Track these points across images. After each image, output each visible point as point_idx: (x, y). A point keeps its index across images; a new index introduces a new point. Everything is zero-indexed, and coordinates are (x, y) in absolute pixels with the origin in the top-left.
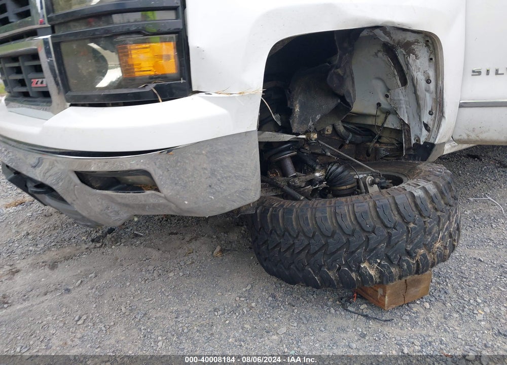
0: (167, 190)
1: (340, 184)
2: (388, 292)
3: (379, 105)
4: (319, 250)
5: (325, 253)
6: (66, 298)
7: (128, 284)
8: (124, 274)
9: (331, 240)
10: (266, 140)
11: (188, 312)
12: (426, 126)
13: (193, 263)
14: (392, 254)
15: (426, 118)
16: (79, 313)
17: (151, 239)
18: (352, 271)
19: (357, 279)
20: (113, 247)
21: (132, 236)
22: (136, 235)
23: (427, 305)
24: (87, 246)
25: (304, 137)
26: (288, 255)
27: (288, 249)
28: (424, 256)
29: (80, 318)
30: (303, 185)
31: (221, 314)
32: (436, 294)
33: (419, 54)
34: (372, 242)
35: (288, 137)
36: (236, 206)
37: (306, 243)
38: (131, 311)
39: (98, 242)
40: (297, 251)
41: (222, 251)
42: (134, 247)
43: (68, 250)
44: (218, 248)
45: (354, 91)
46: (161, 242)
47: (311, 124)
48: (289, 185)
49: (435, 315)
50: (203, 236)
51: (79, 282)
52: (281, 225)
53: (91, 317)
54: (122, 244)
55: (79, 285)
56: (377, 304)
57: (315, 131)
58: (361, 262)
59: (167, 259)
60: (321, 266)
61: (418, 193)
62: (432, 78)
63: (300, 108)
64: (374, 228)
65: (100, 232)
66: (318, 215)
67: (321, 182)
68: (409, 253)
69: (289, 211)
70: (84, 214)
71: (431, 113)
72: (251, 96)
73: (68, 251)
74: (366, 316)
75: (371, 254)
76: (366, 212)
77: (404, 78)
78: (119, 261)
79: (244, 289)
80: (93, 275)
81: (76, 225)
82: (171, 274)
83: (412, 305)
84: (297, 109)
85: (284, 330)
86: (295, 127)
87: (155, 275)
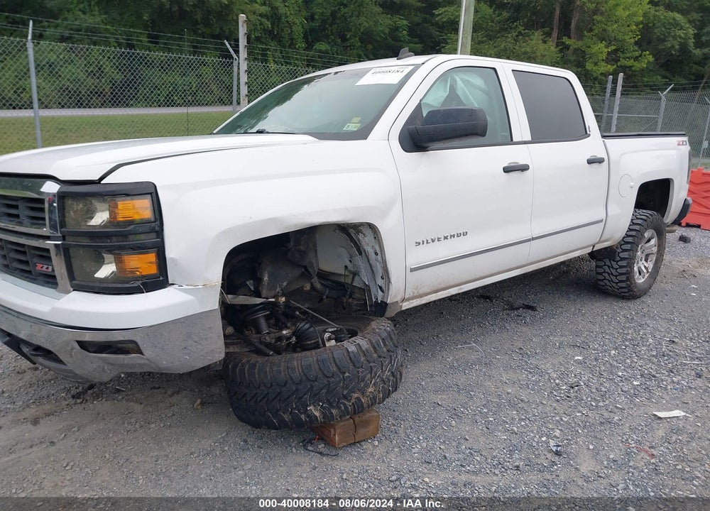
0: (148, 352)
1: (307, 339)
2: (338, 431)
3: (346, 267)
4: (276, 397)
5: (280, 400)
6: (52, 449)
7: (111, 435)
8: (106, 427)
9: (284, 389)
10: (240, 303)
11: (168, 456)
12: (381, 288)
13: (174, 415)
14: (331, 399)
15: (380, 282)
16: (66, 461)
17: (133, 394)
18: (301, 413)
19: (306, 420)
20: (95, 402)
21: (113, 391)
22: (118, 391)
23: (376, 443)
24: (67, 403)
25: (273, 300)
26: (252, 403)
27: (253, 397)
28: (358, 399)
29: (67, 465)
30: (273, 341)
31: (197, 457)
32: (387, 433)
33: (366, 233)
34: (315, 389)
35: (259, 301)
36: (205, 363)
37: (266, 392)
38: (115, 457)
39: (78, 398)
40: (259, 399)
41: (202, 404)
42: (116, 402)
43: (47, 407)
44: (199, 401)
45: (317, 260)
46: (143, 397)
47: (278, 289)
48: (261, 342)
49: (380, 451)
50: (185, 390)
51: (63, 435)
52: (247, 378)
53: (78, 463)
54: (104, 400)
55: (63, 438)
56: (329, 442)
57: (283, 295)
58: (307, 406)
59: (149, 412)
60: (278, 411)
61: (352, 348)
62: (378, 252)
63: (268, 278)
64: (317, 377)
65: (81, 388)
66: (275, 368)
67: (290, 338)
68: (345, 397)
69: (254, 366)
70: (77, 372)
71: (382, 278)
72: (212, 287)
73: (49, 407)
74: (321, 453)
75: (316, 399)
76: (310, 365)
77: (360, 251)
78: (101, 415)
79: (220, 436)
80: (76, 429)
81: (53, 382)
82: (153, 425)
83: (363, 443)
84: (266, 278)
85: (249, 466)
86: (264, 292)
87: (137, 426)
